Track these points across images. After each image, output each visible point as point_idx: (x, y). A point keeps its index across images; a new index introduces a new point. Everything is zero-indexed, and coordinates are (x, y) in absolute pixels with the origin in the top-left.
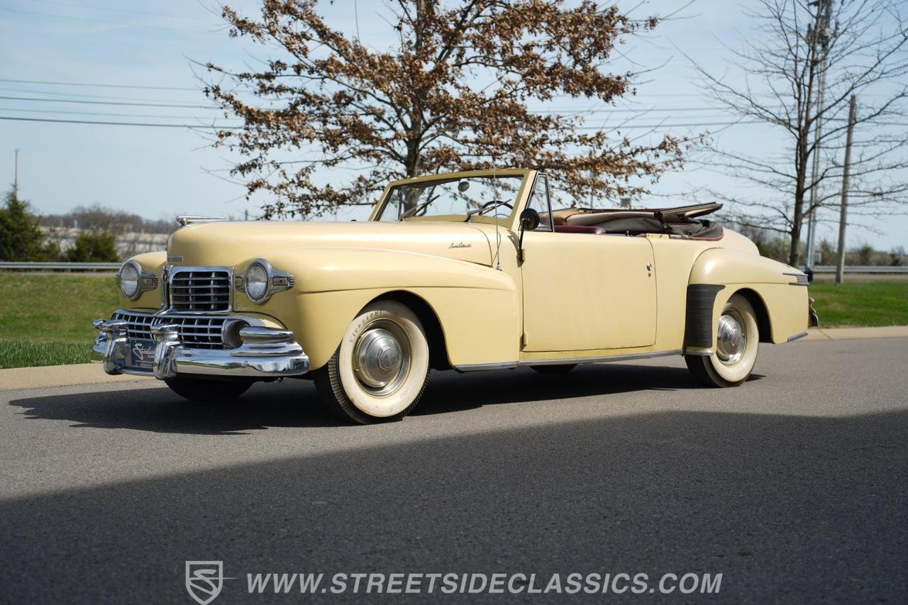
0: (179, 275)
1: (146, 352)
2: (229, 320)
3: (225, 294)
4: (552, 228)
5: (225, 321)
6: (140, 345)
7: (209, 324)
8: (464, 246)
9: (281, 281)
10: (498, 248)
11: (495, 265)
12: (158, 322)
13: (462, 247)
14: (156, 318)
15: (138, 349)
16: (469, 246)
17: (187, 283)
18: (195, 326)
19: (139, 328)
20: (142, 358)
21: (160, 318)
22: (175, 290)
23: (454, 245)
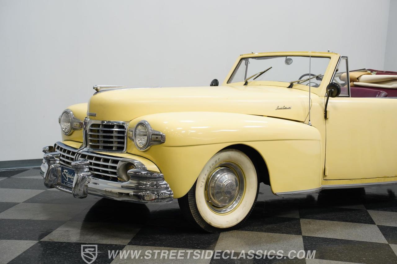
0: (93, 125)
1: (70, 176)
2: (122, 161)
3: (122, 140)
4: (349, 94)
5: (120, 161)
6: (67, 171)
7: (110, 162)
8: (286, 108)
9: (157, 138)
10: (310, 109)
11: (307, 121)
12: (79, 155)
13: (284, 109)
14: (78, 153)
15: (65, 173)
16: (289, 108)
17: (98, 131)
18: (101, 163)
19: (68, 158)
20: (67, 180)
21: (80, 154)
22: (91, 136)
23: (279, 108)
